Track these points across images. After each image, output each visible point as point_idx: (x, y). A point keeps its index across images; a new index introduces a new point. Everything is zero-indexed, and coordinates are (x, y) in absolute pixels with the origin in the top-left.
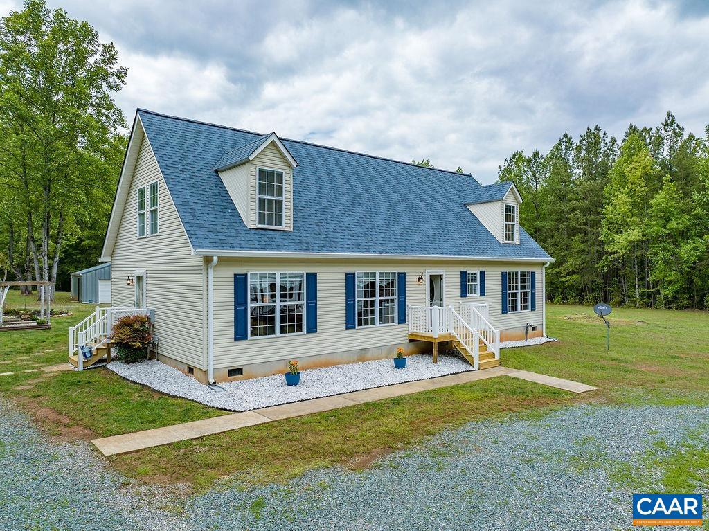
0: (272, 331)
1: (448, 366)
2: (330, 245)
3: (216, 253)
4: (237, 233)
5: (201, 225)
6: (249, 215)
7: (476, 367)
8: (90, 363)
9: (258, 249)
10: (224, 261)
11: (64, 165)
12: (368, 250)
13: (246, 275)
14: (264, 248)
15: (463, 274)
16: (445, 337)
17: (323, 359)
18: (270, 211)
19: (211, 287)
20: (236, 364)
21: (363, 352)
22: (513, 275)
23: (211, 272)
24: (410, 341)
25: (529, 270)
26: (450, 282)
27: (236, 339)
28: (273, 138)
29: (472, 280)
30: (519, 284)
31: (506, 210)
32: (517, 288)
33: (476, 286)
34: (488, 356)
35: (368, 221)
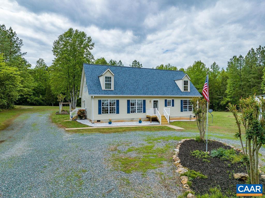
0: (108, 113)
1: (154, 123)
2: (123, 93)
3: (94, 95)
4: (100, 91)
5: (92, 90)
6: (103, 87)
7: (161, 124)
8: (73, 119)
9: (103, 94)
10: (95, 97)
12: (133, 94)
13: (101, 100)
14: (105, 94)
15: (166, 101)
16: (154, 116)
17: (121, 120)
18: (108, 85)
19: (93, 103)
20: (99, 119)
21: (132, 119)
22: (185, 101)
23: (93, 100)
24: (147, 117)
26: (161, 103)
27: (99, 114)
28: (108, 69)
29: (169, 102)
30: (188, 104)
31: (184, 82)
32: (187, 105)
33: (170, 104)
34: (166, 122)
35: (137, 87)
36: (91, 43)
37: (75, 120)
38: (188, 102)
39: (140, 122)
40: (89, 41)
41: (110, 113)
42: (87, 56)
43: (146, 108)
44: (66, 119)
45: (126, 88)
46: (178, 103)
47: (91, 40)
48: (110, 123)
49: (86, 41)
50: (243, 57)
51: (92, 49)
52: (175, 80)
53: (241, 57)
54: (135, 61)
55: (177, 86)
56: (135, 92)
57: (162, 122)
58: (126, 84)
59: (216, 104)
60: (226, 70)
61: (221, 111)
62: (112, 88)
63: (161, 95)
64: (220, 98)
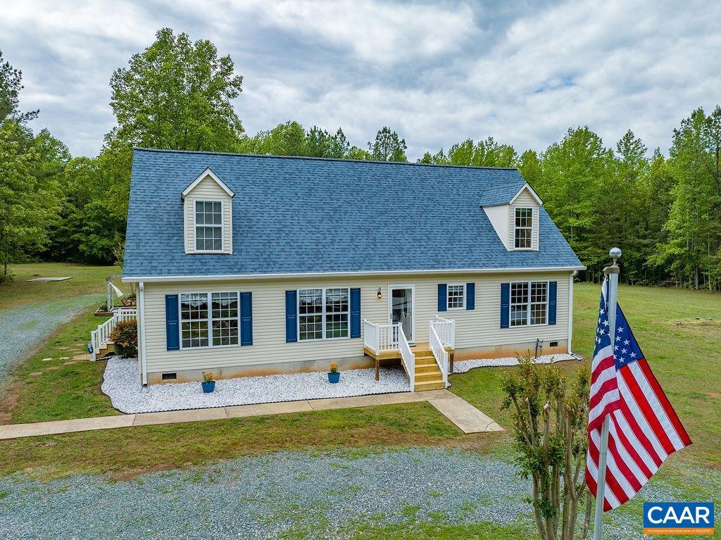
0: (204, 343)
1: (389, 384)
3: (143, 279)
4: (173, 259)
5: (140, 254)
6: (188, 244)
7: (412, 388)
8: (102, 355)
10: (148, 285)
13: (176, 296)
15: (442, 288)
16: (390, 355)
17: (260, 369)
18: (208, 236)
20: (169, 369)
21: (308, 364)
22: (519, 287)
23: (142, 294)
24: (364, 355)
25: (548, 280)
26: (422, 297)
27: (168, 350)
28: (208, 172)
29: (456, 293)
30: (529, 296)
31: (518, 214)
32: (526, 300)
33: (461, 299)
34: (434, 377)
35: (329, 237)
36: (232, 77)
37: (108, 356)
38: (530, 289)
39: (334, 377)
40: (227, 71)
41: (216, 342)
43: (364, 319)
45: (283, 242)
46: (489, 295)
47: (230, 69)
48: (208, 387)
49: (218, 70)
51: (234, 95)
52: (485, 207)
54: (385, 130)
55: (491, 229)
56: (316, 258)
57: (417, 379)
59: (631, 262)
60: (667, 157)
61: (647, 285)
62: (227, 247)
63: (423, 266)
64: (645, 246)
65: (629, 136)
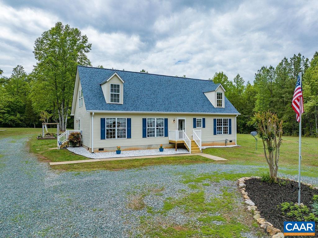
0: (114, 137)
1: (181, 152)
2: (136, 108)
3: (94, 111)
4: (103, 105)
5: (91, 103)
6: (108, 100)
7: (190, 152)
8: (62, 147)
9: (108, 110)
10: (96, 114)
11: (68, 82)
12: (151, 111)
13: (105, 119)
14: (111, 110)
15: (194, 119)
16: (180, 142)
17: (134, 147)
18: (115, 97)
19: (92, 124)
20: (101, 147)
21: (150, 146)
22: (219, 120)
23: (92, 117)
24: (170, 143)
25: (229, 118)
26: (188, 122)
27: (101, 139)
28: (116, 73)
29: (199, 122)
30: (223, 124)
31: (218, 95)
32: (221, 125)
33: (201, 124)
34: (197, 149)
35: (155, 100)
36: (87, 44)
37: (64, 148)
38: (223, 121)
39: (161, 150)
40: (85, 41)
41: (118, 137)
42: (82, 61)
43: (169, 130)
44: (52, 147)
45: (140, 101)
46: (210, 122)
47: (86, 40)
48: (118, 152)
49: (81, 41)
50: (274, 68)
51: (88, 51)
52: (205, 93)
53: (271, 68)
55: (208, 100)
56: (152, 106)
57: (192, 149)
58: (139, 96)
59: (241, 124)
60: (253, 84)
61: (247, 133)
62: (121, 102)
63: (188, 111)
64: (247, 118)
65: (238, 76)
